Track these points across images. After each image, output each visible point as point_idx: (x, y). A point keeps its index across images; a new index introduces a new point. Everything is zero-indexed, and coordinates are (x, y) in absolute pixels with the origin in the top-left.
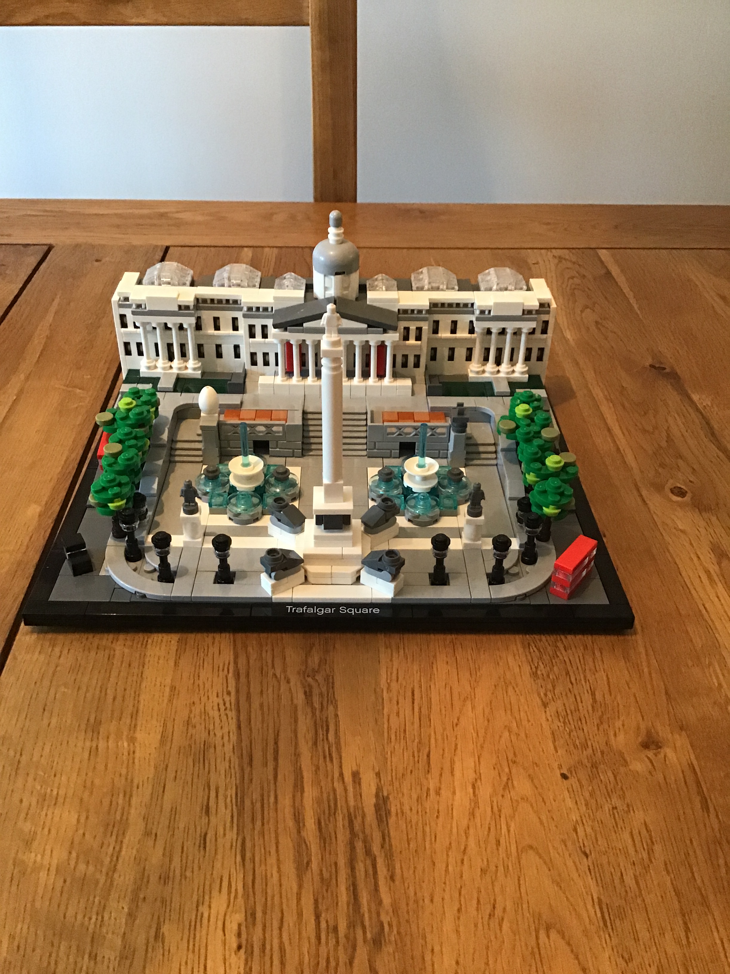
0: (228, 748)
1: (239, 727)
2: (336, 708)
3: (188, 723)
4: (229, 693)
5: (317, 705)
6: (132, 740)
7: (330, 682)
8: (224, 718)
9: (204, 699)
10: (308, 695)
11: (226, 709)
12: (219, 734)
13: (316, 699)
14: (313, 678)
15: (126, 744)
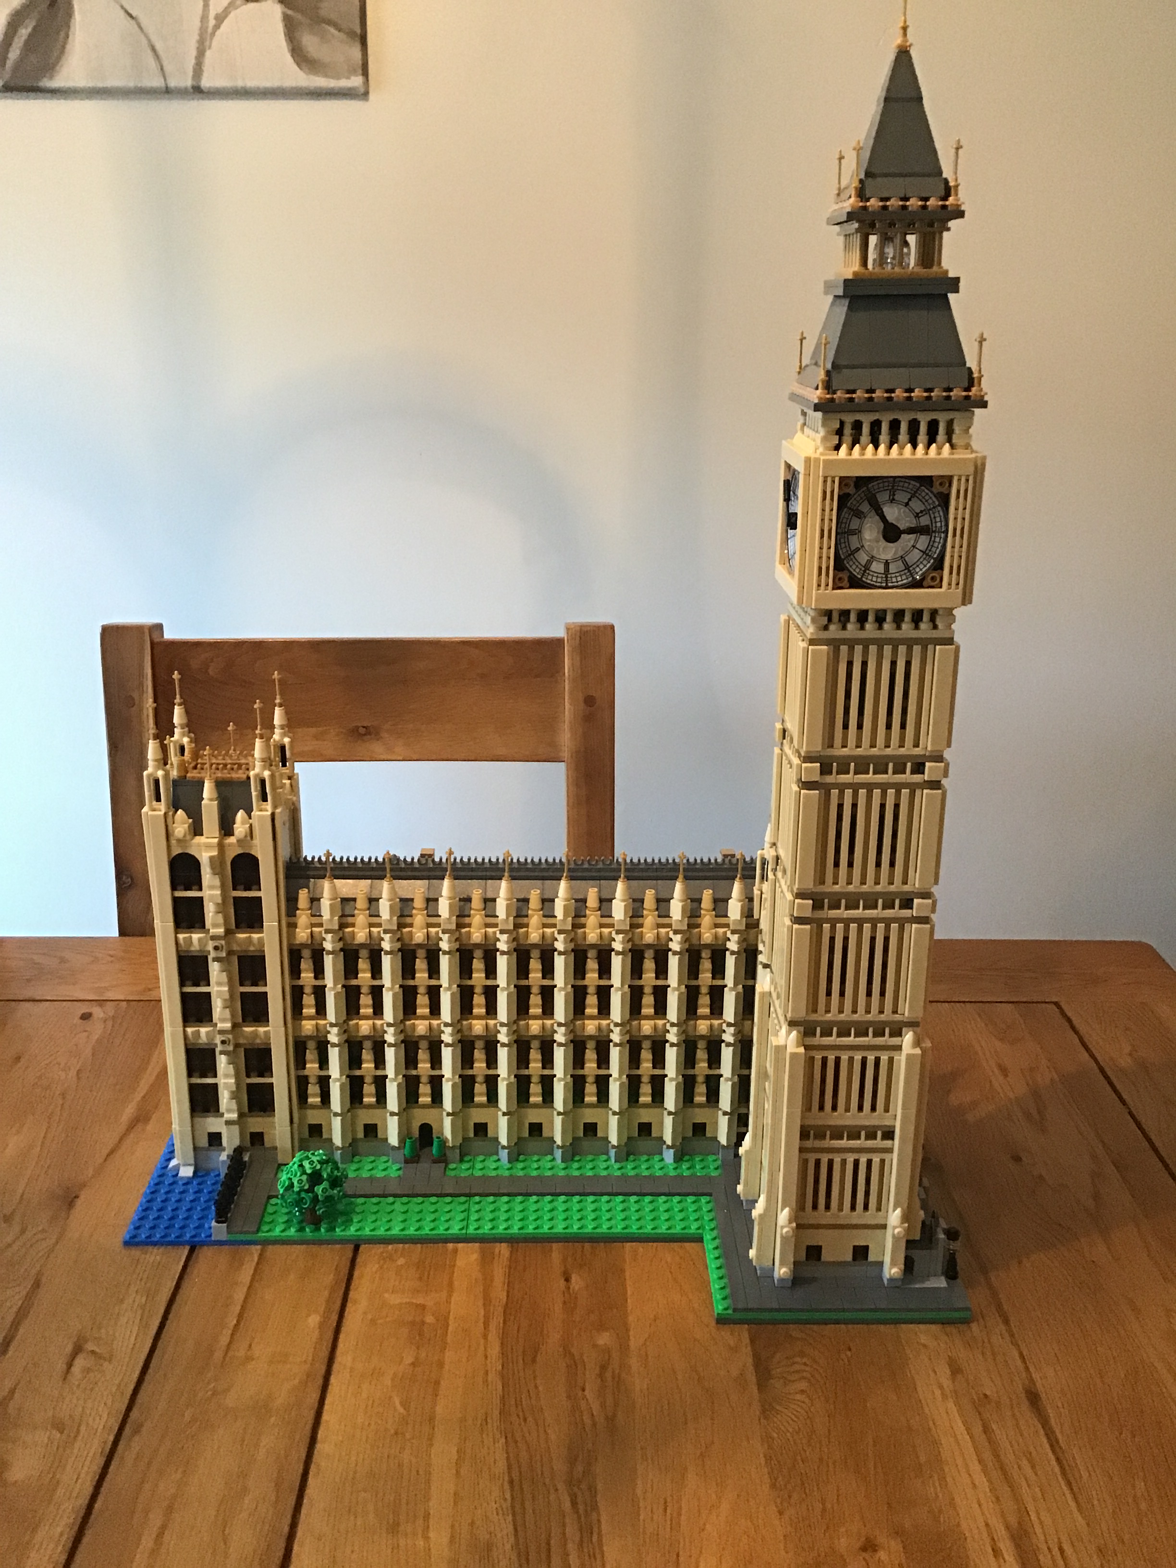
0: (508, 1547)
1: (516, 1530)
2: (599, 1515)
3: (472, 1523)
4: (505, 1500)
5: (581, 1511)
6: (427, 1538)
7: (592, 1490)
8: (502, 1521)
9: (485, 1504)
10: (574, 1503)
11: (503, 1514)
12: (499, 1535)
13: (581, 1508)
14: (579, 1488)
15: (422, 1543)
